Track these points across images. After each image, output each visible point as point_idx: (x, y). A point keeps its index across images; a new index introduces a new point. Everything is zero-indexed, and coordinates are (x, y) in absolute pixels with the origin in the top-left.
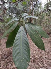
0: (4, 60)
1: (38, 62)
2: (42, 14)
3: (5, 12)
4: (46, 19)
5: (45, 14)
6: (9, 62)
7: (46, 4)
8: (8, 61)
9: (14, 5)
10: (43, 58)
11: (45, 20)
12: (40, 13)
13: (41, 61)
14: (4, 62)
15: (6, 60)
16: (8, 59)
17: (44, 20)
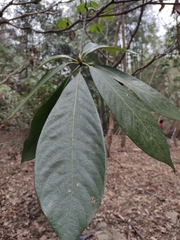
0: (27, 224)
1: (152, 234)
2: (158, 63)
3: (32, 62)
4: (175, 80)
5: (171, 62)
6: (44, 233)
7: (172, 29)
8: (41, 229)
9: (63, 40)
10: (168, 221)
11: (172, 83)
12: (153, 60)
13: (163, 230)
14: (26, 232)
15: (35, 223)
16: (41, 223)
17: (166, 84)
